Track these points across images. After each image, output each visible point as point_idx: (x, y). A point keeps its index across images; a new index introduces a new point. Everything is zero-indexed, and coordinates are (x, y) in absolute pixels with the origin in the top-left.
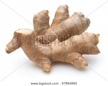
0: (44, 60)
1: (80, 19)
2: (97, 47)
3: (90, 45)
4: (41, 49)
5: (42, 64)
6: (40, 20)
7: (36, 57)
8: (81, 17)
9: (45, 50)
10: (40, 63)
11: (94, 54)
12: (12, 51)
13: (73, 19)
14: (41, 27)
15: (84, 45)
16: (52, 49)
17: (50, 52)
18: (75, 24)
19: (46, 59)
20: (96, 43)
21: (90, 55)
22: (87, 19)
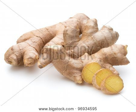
0: (76, 73)
1: (110, 32)
2: (126, 58)
3: (119, 55)
4: (72, 63)
5: (74, 76)
6: (71, 33)
7: (68, 71)
8: (110, 31)
9: (76, 63)
10: (72, 76)
11: (124, 65)
12: (44, 66)
13: (103, 32)
14: (72, 40)
15: (113, 56)
16: (83, 62)
17: (81, 65)
18: (105, 37)
19: (78, 71)
20: (125, 53)
21: (120, 66)
22: (116, 32)
